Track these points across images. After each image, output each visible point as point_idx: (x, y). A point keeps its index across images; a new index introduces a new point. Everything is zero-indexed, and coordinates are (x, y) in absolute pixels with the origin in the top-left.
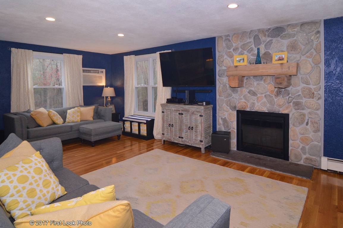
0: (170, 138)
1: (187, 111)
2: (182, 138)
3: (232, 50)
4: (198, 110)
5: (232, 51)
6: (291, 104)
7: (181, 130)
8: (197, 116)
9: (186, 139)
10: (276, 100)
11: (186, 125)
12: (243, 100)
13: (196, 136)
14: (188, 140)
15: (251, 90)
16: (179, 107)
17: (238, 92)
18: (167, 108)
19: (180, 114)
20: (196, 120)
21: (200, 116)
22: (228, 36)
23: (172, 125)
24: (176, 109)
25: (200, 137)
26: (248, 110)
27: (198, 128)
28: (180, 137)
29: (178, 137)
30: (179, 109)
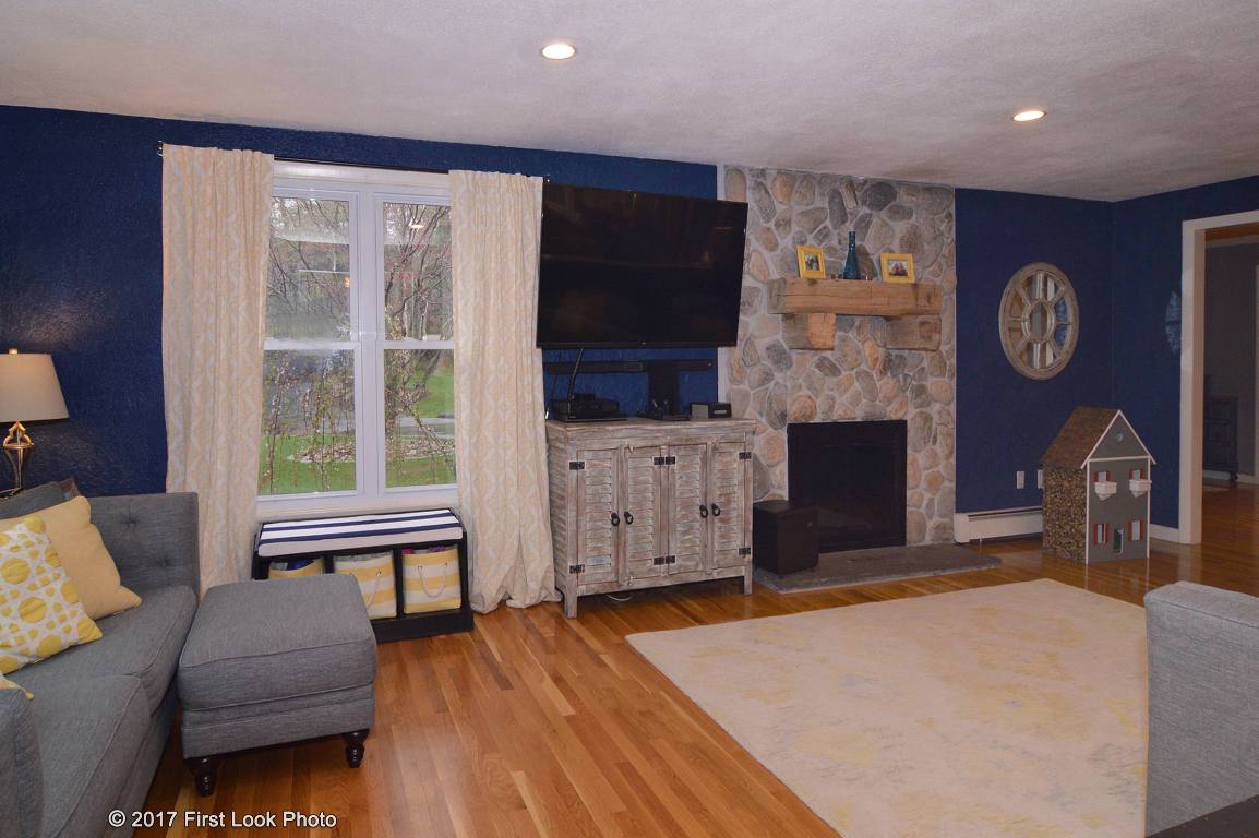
0: (612, 577)
1: (691, 444)
2: (671, 560)
3: (772, 225)
4: (733, 436)
5: (773, 228)
6: (908, 393)
7: (664, 528)
8: (728, 459)
9: (684, 560)
10: (878, 384)
11: (687, 505)
12: (805, 392)
13: (722, 537)
14: (691, 564)
15: (825, 358)
16: (660, 431)
17: (791, 366)
18: (596, 447)
19: (659, 461)
20: (726, 476)
21: (741, 458)
22: (762, 173)
23: (627, 515)
24: (641, 443)
25: (741, 536)
26: (817, 420)
27: (733, 505)
28: (658, 561)
29: (651, 563)
30: (657, 442)
